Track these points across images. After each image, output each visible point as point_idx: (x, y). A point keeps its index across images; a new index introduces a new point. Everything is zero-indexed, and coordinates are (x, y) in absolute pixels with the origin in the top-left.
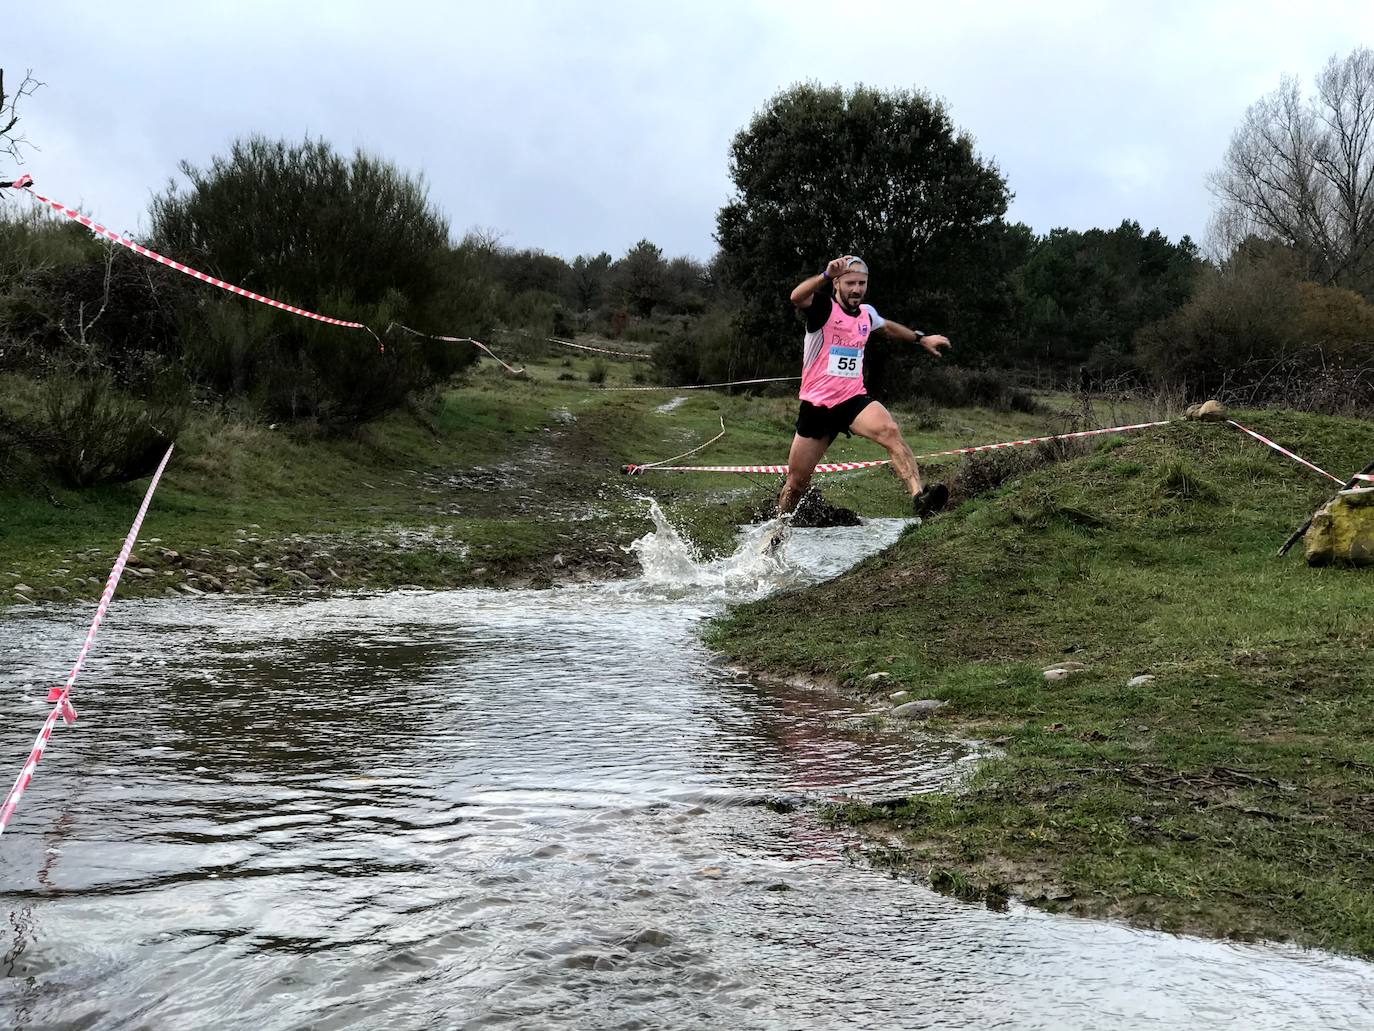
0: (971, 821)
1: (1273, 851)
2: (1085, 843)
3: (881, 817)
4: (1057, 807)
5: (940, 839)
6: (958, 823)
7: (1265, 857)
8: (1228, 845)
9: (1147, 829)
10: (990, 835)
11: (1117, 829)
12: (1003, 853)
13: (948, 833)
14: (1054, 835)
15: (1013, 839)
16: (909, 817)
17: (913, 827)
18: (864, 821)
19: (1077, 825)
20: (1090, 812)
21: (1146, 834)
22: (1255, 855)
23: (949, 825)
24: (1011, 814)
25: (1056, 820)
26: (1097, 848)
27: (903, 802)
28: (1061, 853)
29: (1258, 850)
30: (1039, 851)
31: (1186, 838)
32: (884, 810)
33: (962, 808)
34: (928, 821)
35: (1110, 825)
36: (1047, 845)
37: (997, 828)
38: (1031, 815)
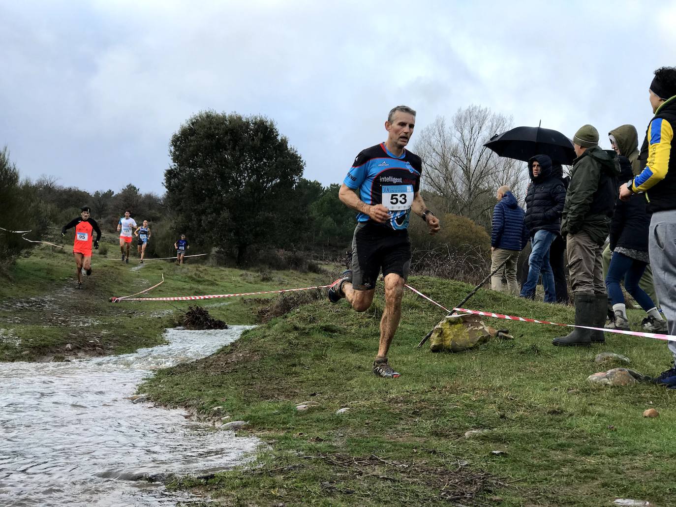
0: (245, 486)
1: (389, 499)
2: (299, 496)
3: (200, 484)
4: (288, 478)
5: (228, 496)
6: (238, 487)
7: (384, 501)
8: (368, 496)
9: (330, 488)
10: (253, 493)
11: (316, 488)
12: (257, 503)
13: (233, 493)
14: (284, 492)
15: (263, 495)
16: (214, 484)
17: (216, 489)
18: (192, 487)
19: (297, 487)
20: (304, 480)
21: (329, 491)
22: (379, 501)
23: (233, 488)
24: (266, 482)
25: (287, 485)
26: (304, 499)
27: (212, 476)
28: (286, 502)
29: (381, 498)
30: (275, 501)
31: (348, 493)
32: (202, 481)
33: (241, 479)
34: (224, 486)
35: (312, 486)
36: (279, 498)
37: (256, 489)
38: (274, 482)
